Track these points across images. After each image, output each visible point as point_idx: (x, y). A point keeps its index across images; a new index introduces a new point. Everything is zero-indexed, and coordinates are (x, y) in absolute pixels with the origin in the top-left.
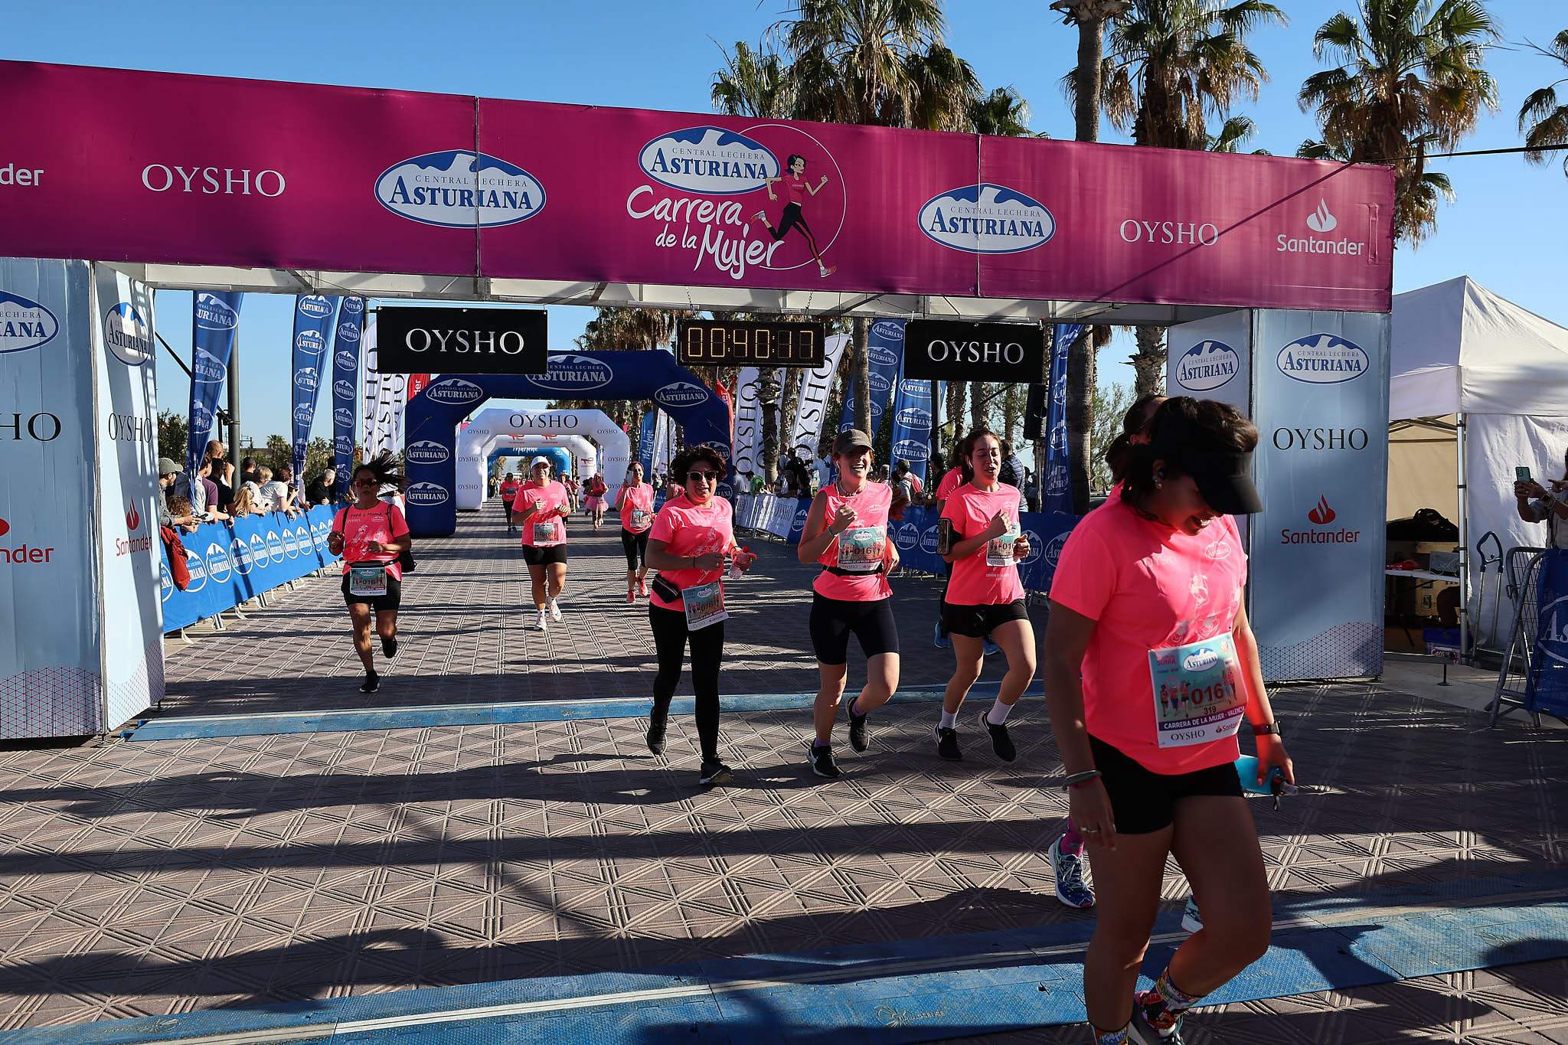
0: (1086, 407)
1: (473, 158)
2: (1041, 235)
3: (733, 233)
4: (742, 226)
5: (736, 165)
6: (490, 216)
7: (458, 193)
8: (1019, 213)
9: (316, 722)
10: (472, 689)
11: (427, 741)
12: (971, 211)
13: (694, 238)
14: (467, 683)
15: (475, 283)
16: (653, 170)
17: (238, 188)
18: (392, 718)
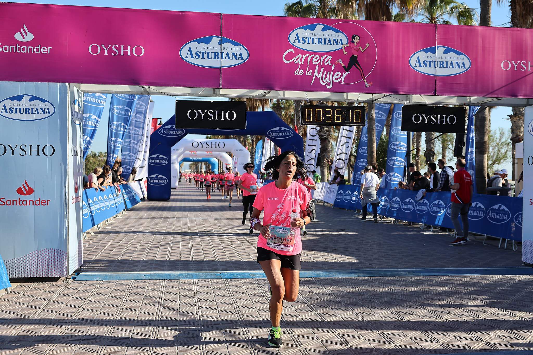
0: (485, 142)
1: (220, 39)
2: (465, 68)
3: (327, 69)
4: (332, 66)
5: (330, 39)
6: (226, 63)
7: (213, 54)
8: (454, 58)
9: (148, 275)
10: (207, 265)
11: (197, 284)
12: (433, 58)
13: (311, 71)
14: (204, 263)
15: (214, 90)
16: (294, 42)
17: (126, 53)
18: (179, 275)
